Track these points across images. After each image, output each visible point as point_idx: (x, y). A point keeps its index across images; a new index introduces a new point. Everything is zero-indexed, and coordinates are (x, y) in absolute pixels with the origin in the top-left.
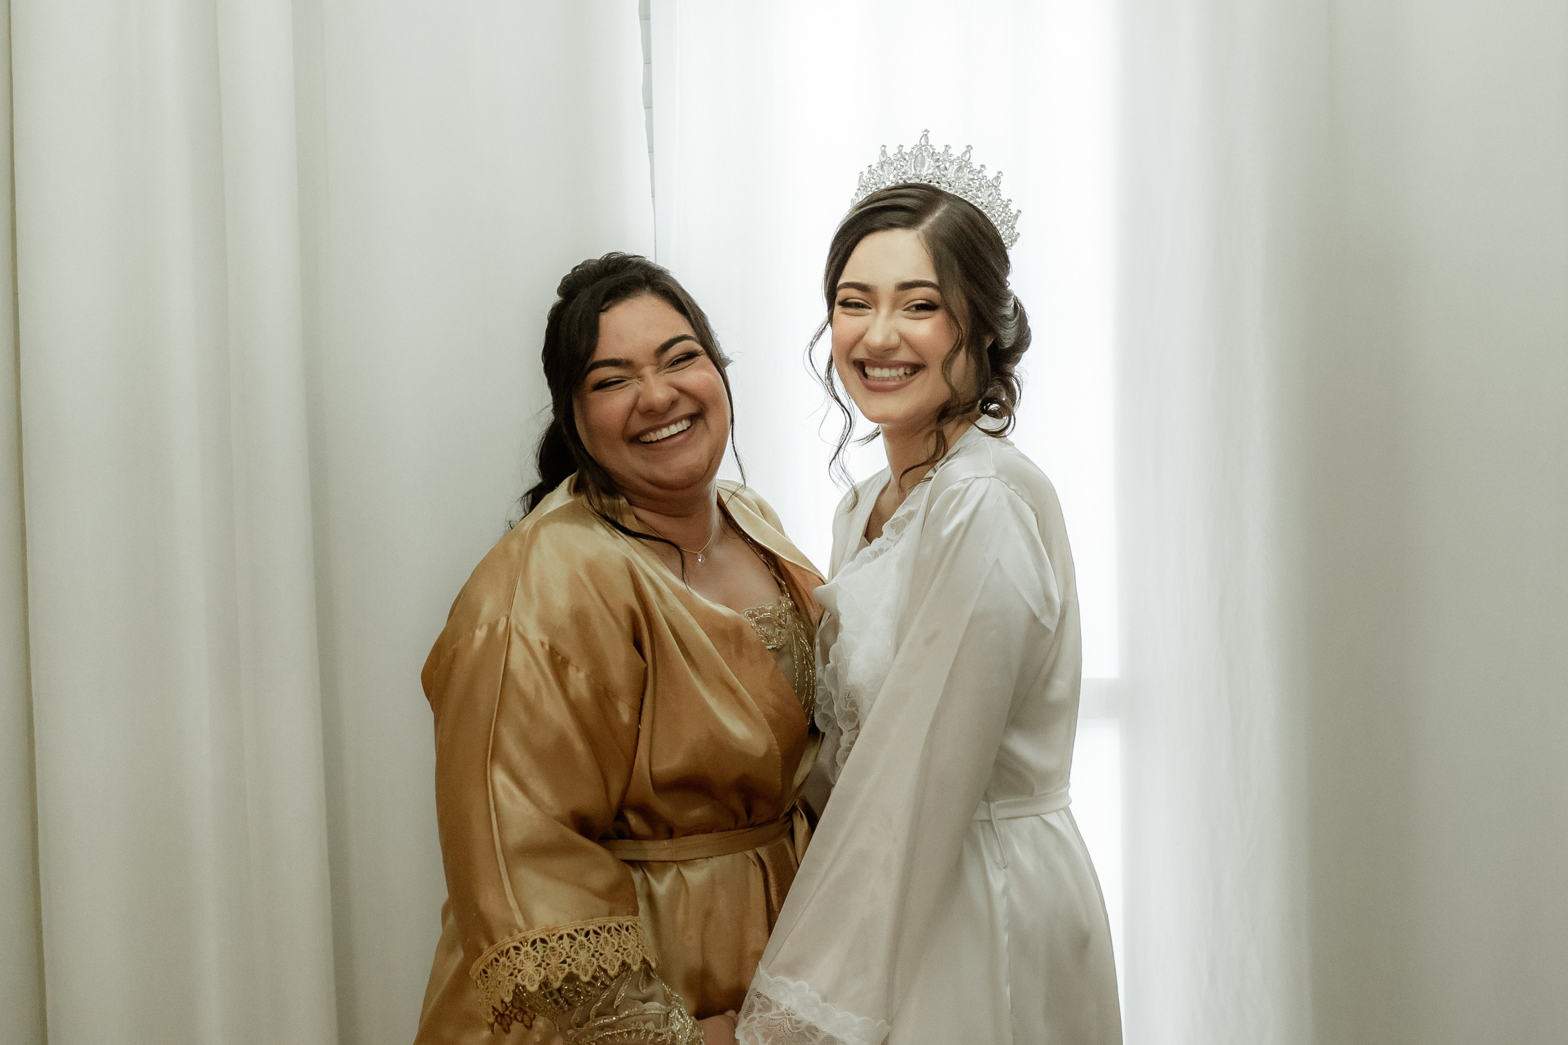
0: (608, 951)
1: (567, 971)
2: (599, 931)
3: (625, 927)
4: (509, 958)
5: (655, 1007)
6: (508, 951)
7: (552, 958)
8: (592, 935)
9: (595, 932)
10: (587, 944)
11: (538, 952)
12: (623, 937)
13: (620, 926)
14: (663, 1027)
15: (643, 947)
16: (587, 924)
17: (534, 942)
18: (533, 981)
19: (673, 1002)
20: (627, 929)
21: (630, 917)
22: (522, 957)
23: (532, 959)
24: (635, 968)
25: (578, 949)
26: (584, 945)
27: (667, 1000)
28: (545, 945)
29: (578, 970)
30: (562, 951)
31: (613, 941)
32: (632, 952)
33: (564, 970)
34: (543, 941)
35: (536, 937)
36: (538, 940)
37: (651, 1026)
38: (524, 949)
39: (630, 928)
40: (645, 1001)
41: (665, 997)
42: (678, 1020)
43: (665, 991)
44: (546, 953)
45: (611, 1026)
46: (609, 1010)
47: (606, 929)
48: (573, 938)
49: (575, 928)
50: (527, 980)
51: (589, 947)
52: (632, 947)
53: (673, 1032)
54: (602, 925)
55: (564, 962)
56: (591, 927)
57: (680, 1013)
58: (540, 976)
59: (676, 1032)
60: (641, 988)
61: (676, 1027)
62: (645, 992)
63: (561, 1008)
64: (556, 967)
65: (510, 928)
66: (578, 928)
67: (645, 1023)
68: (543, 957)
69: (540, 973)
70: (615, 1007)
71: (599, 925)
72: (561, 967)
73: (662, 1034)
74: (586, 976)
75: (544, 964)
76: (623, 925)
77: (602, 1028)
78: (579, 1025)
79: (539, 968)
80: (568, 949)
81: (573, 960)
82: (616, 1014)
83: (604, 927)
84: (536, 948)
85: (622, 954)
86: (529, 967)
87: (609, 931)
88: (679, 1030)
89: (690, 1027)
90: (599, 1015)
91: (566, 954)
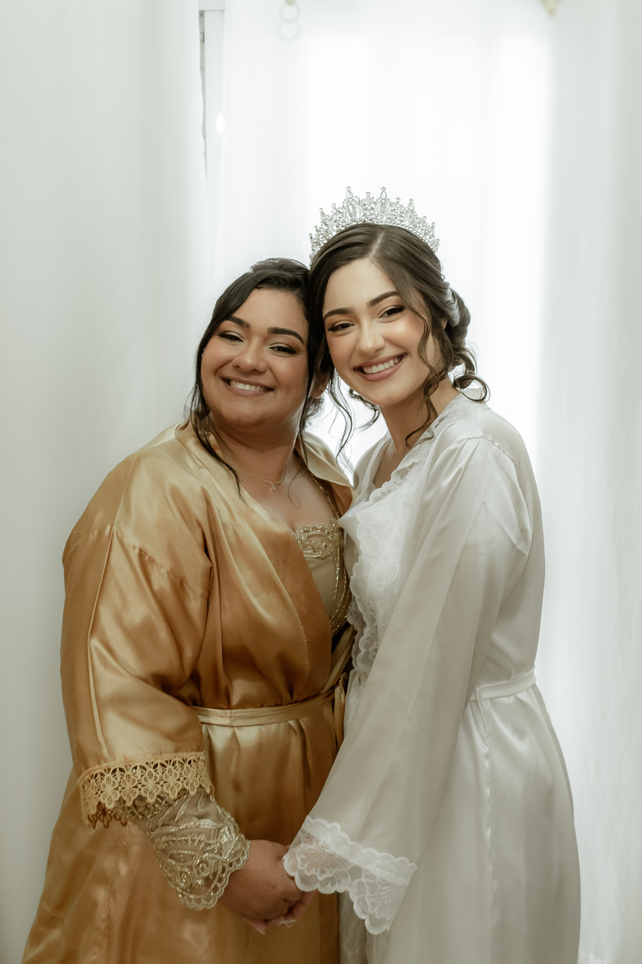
0: (172, 780)
1: (137, 794)
2: (165, 764)
3: (188, 761)
4: (96, 781)
5: (207, 824)
6: (96, 775)
7: (127, 783)
8: (159, 768)
9: (162, 765)
10: (155, 774)
11: (116, 778)
12: (185, 769)
13: (184, 760)
14: (213, 839)
15: (201, 777)
16: (155, 759)
17: (114, 771)
18: (110, 799)
19: (224, 821)
20: (190, 763)
21: (194, 753)
22: (105, 781)
23: (112, 784)
24: (192, 793)
25: (147, 778)
26: (152, 775)
27: (219, 819)
28: (123, 773)
29: (146, 793)
30: (135, 778)
31: (176, 772)
32: (191, 781)
33: (136, 793)
34: (121, 770)
35: (116, 767)
36: (118, 770)
37: (202, 837)
38: (107, 775)
39: (192, 762)
40: (200, 817)
41: (218, 817)
42: (226, 835)
43: (218, 812)
44: (123, 780)
45: (173, 834)
46: (172, 822)
47: (172, 763)
48: (143, 768)
49: (146, 761)
50: (106, 799)
51: (156, 776)
52: (191, 777)
53: (221, 844)
54: (168, 759)
55: (136, 787)
56: (159, 762)
57: (229, 830)
58: (116, 797)
59: (223, 844)
60: (199, 807)
61: (225, 839)
62: (201, 810)
63: (137, 818)
64: (130, 790)
65: (99, 759)
66: (149, 761)
67: (199, 834)
68: (120, 782)
69: (117, 795)
70: (176, 820)
71: (165, 759)
72: (133, 791)
73: (211, 844)
74: (152, 798)
75: (120, 788)
76: (186, 759)
77: (168, 835)
78: (152, 830)
79: (116, 791)
80: (139, 778)
81: (143, 786)
82: (178, 826)
83: (170, 761)
84: (115, 775)
85: (182, 782)
86: (109, 789)
87: (174, 764)
88: (225, 843)
89: (234, 842)
90: (163, 825)
91: (138, 781)
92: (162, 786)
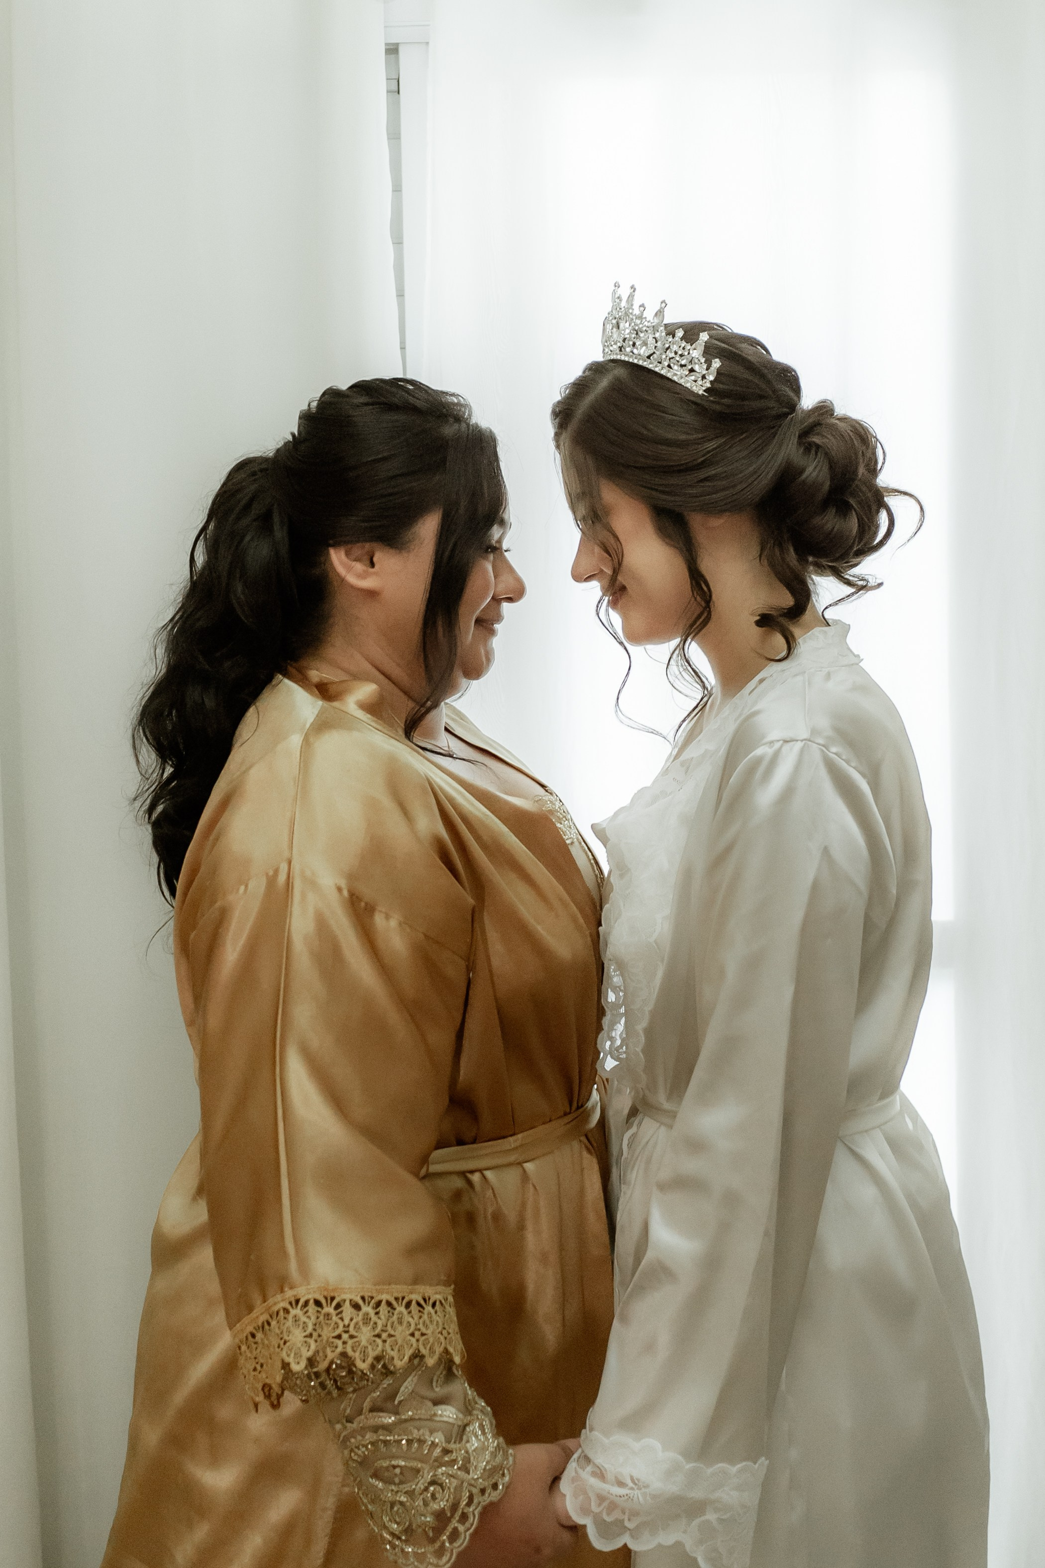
1: (340, 1349)
2: (394, 1303)
3: (431, 1302)
4: (278, 1322)
5: (449, 1413)
6: (278, 1313)
7: (325, 1328)
8: (383, 1308)
9: (389, 1304)
10: (374, 1318)
11: (309, 1317)
12: (425, 1317)
13: (425, 1300)
14: (455, 1442)
15: (449, 1333)
16: (380, 1292)
17: (306, 1304)
18: (298, 1354)
19: (475, 1412)
20: (434, 1305)
21: (440, 1288)
22: (290, 1323)
23: (301, 1327)
24: (432, 1360)
25: (361, 1323)
26: (370, 1319)
27: (467, 1409)
28: (320, 1310)
29: (354, 1351)
30: (340, 1322)
31: (410, 1320)
32: (431, 1340)
33: (336, 1347)
34: (318, 1303)
35: (310, 1298)
36: (312, 1302)
37: (438, 1438)
38: (293, 1312)
39: (438, 1303)
40: (437, 1402)
41: (465, 1403)
42: (476, 1436)
43: (466, 1395)
44: (319, 1321)
45: (387, 1428)
46: (389, 1405)
47: (405, 1302)
48: (357, 1307)
49: (362, 1294)
50: (292, 1354)
51: (375, 1323)
52: (432, 1332)
53: (467, 1452)
54: (400, 1296)
55: (339, 1337)
56: (384, 1297)
57: (482, 1427)
58: (308, 1351)
59: (470, 1451)
60: (435, 1384)
61: (474, 1444)
62: (439, 1391)
63: (329, 1393)
64: (327, 1341)
65: (283, 1283)
66: (366, 1295)
67: (432, 1432)
68: (315, 1325)
69: (309, 1347)
70: (396, 1402)
71: (396, 1295)
72: (333, 1343)
73: (451, 1452)
74: (364, 1361)
75: (315, 1335)
76: (429, 1299)
77: (376, 1428)
78: (349, 1419)
79: (308, 1340)
80: (347, 1320)
81: (352, 1337)
82: (396, 1413)
83: (403, 1298)
84: (307, 1312)
85: (418, 1340)
86: (297, 1336)
87: (408, 1305)
88: (474, 1450)
89: (491, 1449)
90: (373, 1409)
91: (344, 1326)
92: (385, 1341)
